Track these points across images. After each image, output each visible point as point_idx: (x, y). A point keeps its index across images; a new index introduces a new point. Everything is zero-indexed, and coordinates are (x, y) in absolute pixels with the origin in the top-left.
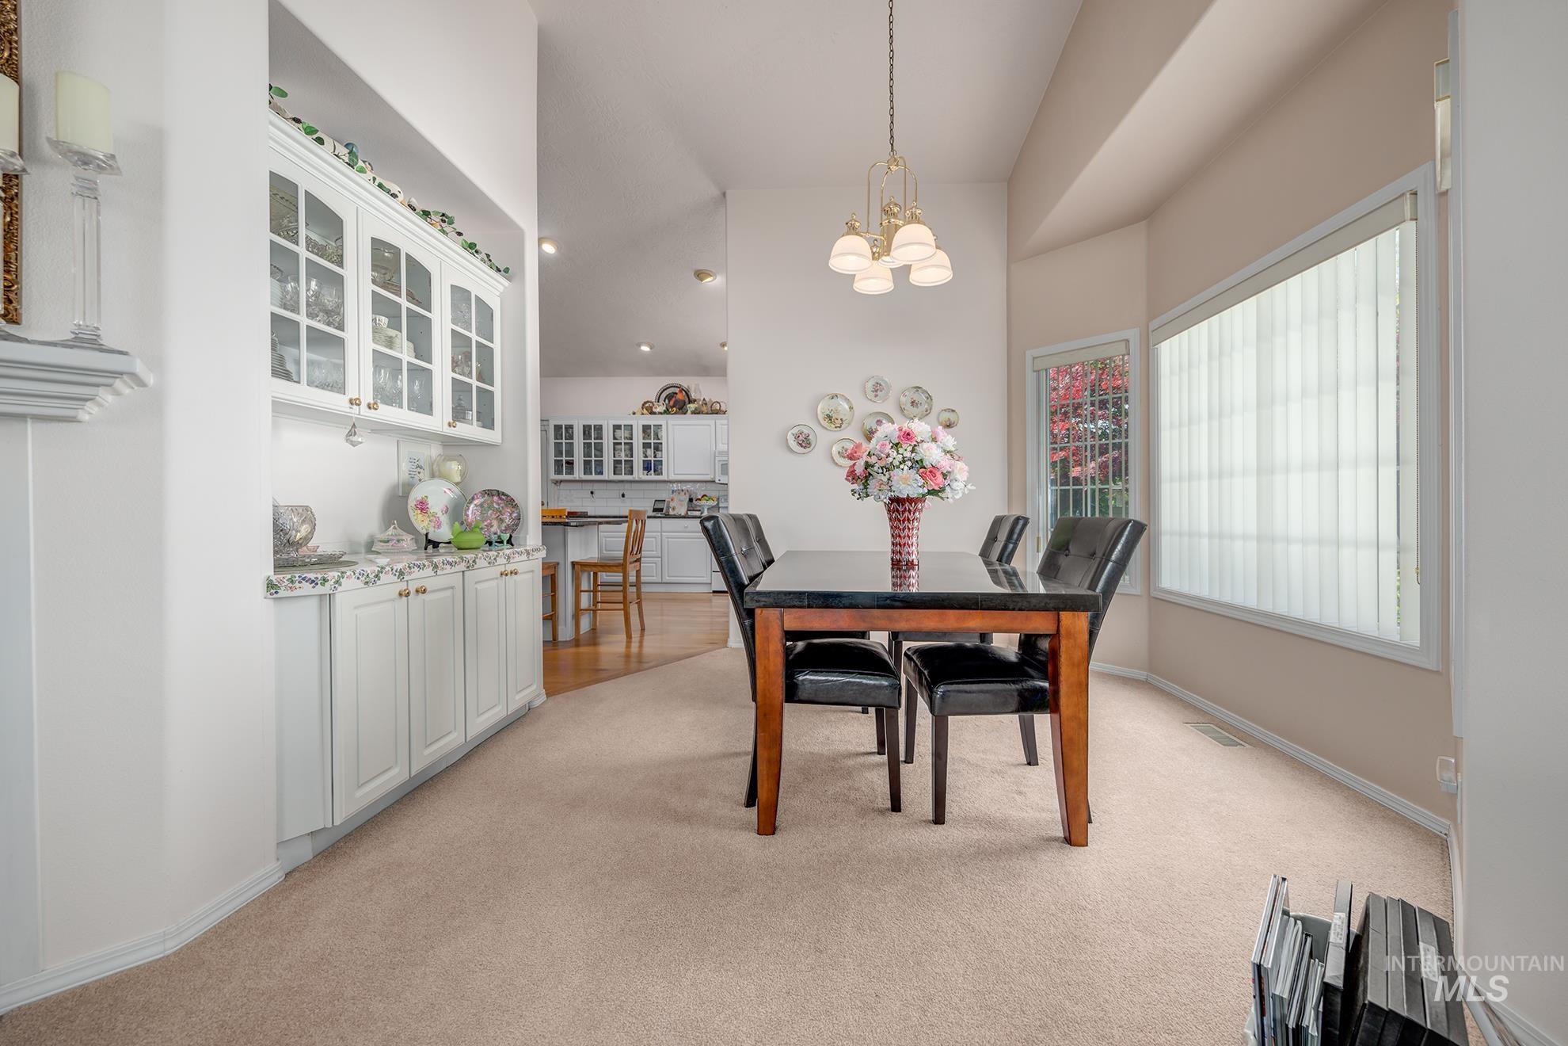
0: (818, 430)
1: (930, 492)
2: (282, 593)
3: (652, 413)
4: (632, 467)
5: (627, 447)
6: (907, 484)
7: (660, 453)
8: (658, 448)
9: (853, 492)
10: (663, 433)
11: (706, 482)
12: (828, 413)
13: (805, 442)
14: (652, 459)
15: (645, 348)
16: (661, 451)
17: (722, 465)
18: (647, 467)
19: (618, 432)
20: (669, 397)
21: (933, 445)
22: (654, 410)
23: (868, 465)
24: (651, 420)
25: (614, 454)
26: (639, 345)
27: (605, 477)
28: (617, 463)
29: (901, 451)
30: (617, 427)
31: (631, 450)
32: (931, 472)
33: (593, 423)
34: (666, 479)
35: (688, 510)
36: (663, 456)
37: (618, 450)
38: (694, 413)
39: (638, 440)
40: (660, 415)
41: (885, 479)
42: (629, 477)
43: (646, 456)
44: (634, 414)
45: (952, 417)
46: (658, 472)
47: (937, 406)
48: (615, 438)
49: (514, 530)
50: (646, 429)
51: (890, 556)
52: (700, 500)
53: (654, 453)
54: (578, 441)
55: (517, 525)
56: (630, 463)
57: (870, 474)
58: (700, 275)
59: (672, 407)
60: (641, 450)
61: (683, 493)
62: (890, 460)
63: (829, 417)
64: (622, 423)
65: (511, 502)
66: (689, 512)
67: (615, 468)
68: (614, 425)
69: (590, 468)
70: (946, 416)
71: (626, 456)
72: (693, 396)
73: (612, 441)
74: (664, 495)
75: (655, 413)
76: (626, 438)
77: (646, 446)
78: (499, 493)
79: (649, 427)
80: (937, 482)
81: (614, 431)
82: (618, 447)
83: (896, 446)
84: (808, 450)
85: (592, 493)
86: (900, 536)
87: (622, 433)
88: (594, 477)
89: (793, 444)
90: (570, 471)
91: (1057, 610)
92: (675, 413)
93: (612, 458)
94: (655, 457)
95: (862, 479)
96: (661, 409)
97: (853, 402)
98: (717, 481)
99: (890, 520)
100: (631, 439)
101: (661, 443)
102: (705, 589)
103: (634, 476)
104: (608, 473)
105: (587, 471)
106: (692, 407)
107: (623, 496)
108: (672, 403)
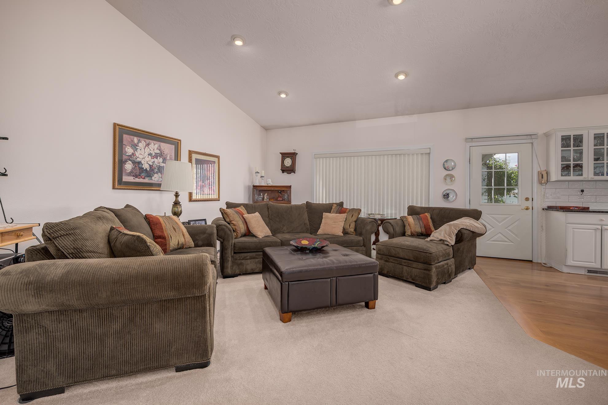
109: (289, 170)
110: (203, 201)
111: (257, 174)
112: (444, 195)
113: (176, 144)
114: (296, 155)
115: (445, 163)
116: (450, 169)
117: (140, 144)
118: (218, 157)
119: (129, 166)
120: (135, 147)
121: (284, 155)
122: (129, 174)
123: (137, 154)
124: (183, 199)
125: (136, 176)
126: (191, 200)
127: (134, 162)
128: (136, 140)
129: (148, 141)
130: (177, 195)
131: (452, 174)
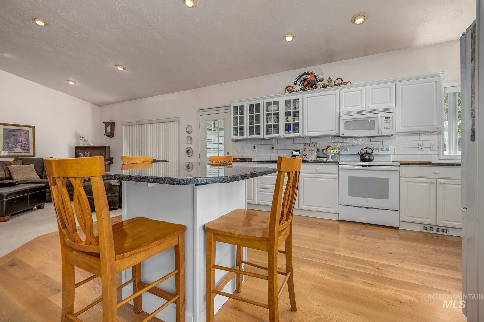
4: (278, 129)
5: (275, 116)
7: (297, 118)
8: (296, 114)
10: (300, 104)
11: (329, 137)
14: (292, 122)
15: (289, 39)
16: (298, 116)
17: (345, 123)
18: (288, 128)
19: (270, 107)
20: (304, 80)
22: (293, 89)
24: (292, 97)
25: (267, 121)
26: (284, 37)
27: (261, 136)
28: (269, 127)
30: (269, 104)
31: (278, 118)
33: (254, 102)
34: (301, 135)
35: (318, 157)
36: (299, 120)
37: (270, 118)
38: (322, 87)
39: (282, 110)
40: (298, 93)
42: (277, 136)
43: (287, 121)
44: (280, 94)
46: (296, 130)
48: (268, 111)
50: (288, 102)
52: (326, 149)
53: (293, 118)
54: (246, 115)
56: (277, 126)
59: (306, 87)
60: (285, 117)
61: (313, 145)
64: (272, 100)
66: (318, 159)
67: (268, 130)
68: (267, 103)
69: (253, 131)
71: (275, 122)
72: (321, 77)
73: (266, 113)
74: (299, 147)
75: (293, 91)
76: (275, 110)
77: (288, 114)
79: (290, 101)
81: (267, 107)
82: (270, 116)
85: (254, 147)
87: (273, 107)
88: (255, 136)
90: (242, 133)
92: (308, 90)
93: (266, 124)
94: (294, 121)
96: (298, 88)
98: (340, 135)
100: (278, 110)
101: (298, 111)
103: (280, 134)
104: (263, 134)
105: (251, 133)
106: (321, 83)
107: (273, 148)
108: (305, 84)
109: (110, 135)
111: (81, 138)
112: (187, 152)
114: (114, 124)
115: (187, 128)
116: (190, 132)
118: (33, 127)
121: (107, 124)
131: (190, 136)
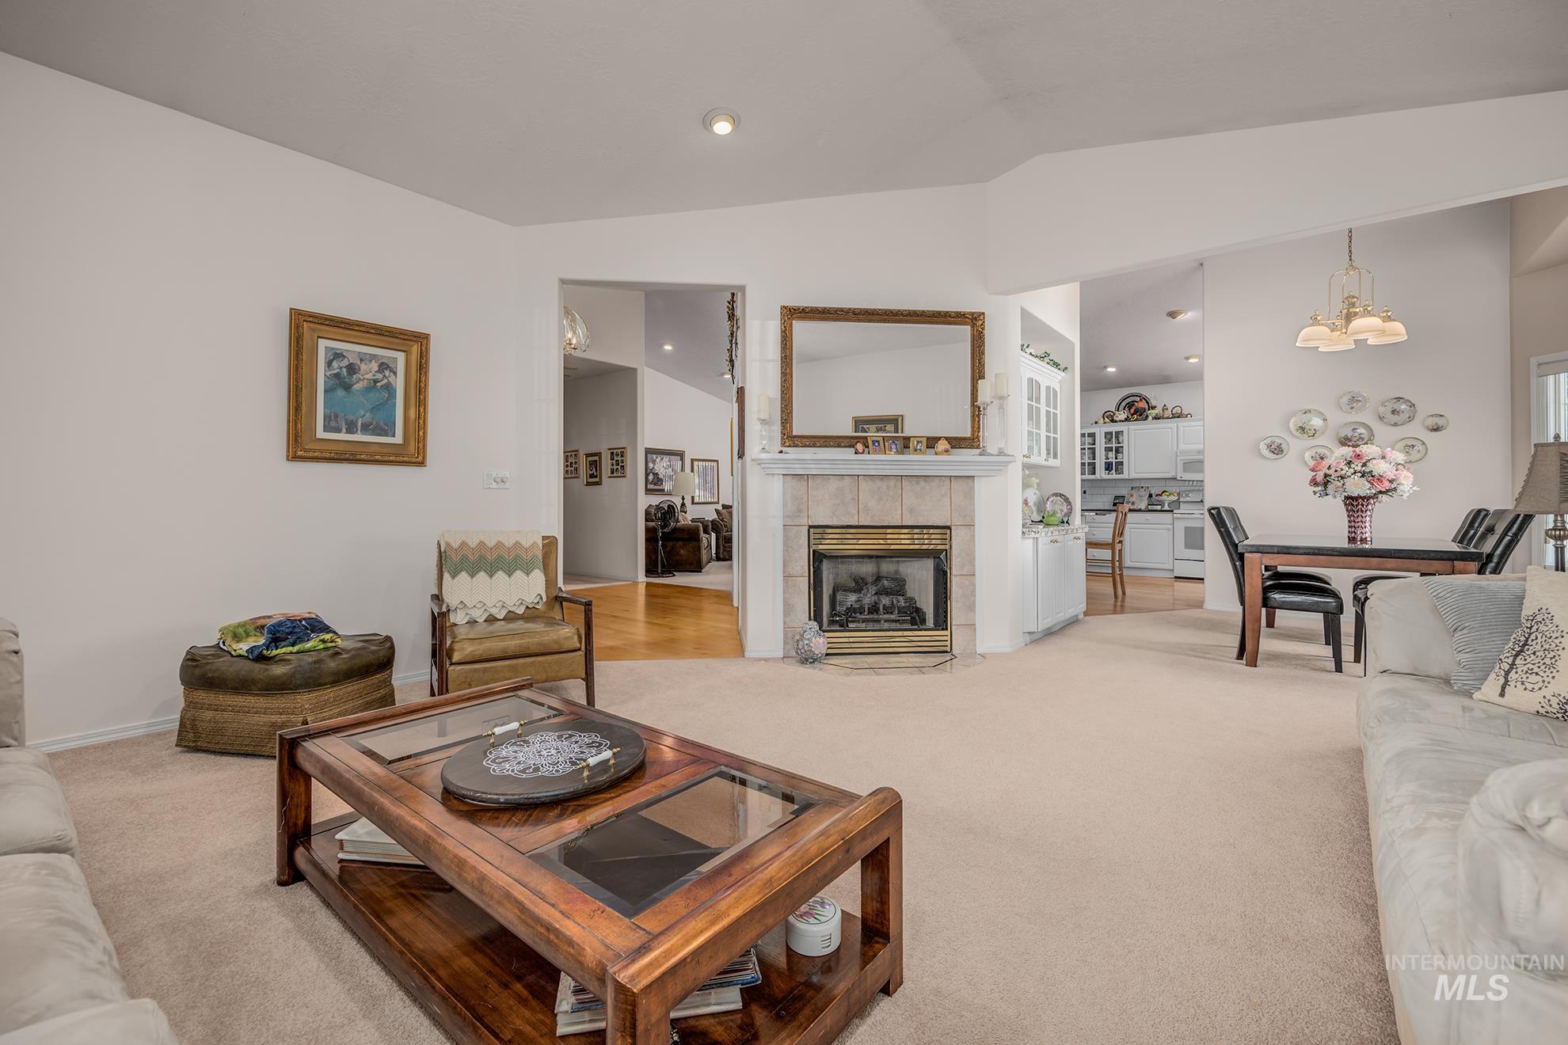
0: (1289, 439)
1: (1381, 492)
2: (1026, 536)
3: (1113, 421)
4: (1094, 468)
5: (1090, 451)
6: (1358, 486)
7: (1120, 455)
8: (1118, 450)
9: (1315, 493)
10: (1125, 438)
11: (1167, 479)
12: (1301, 425)
13: (1277, 450)
14: (1114, 460)
15: (1111, 369)
16: (1122, 453)
17: (1184, 463)
18: (1108, 467)
20: (1130, 405)
21: (1383, 461)
22: (1115, 418)
23: (1326, 475)
24: (1113, 428)
26: (1104, 367)
29: (1353, 466)
30: (1081, 435)
31: (1094, 453)
32: (1378, 479)
34: (1127, 477)
35: (1149, 505)
36: (1124, 457)
38: (1156, 418)
39: (1100, 444)
40: (1121, 423)
41: (1340, 484)
42: (1092, 477)
43: (1108, 459)
44: (1096, 423)
45: (1440, 422)
46: (1119, 471)
47: (1422, 413)
49: (1069, 516)
50: (1108, 435)
51: (1347, 534)
52: (1161, 495)
53: (1115, 455)
55: (1071, 513)
56: (1093, 465)
57: (1328, 481)
58: (1172, 315)
59: (1132, 415)
60: (1104, 453)
61: (1143, 490)
62: (1344, 472)
63: (1302, 429)
64: (1085, 431)
65: (1067, 500)
66: (1149, 507)
70: (1431, 422)
71: (1089, 458)
72: (1153, 403)
74: (1123, 492)
75: (1116, 422)
76: (1089, 444)
77: (1108, 450)
78: (1061, 495)
79: (1111, 433)
80: (1384, 486)
82: (1082, 452)
83: (1349, 463)
84: (1280, 456)
86: (1354, 521)
87: (1085, 440)
89: (1266, 452)
91: (1453, 560)
92: (1136, 420)
94: (1116, 458)
95: (1323, 484)
96: (1122, 416)
97: (1326, 414)
98: (1179, 478)
99: (1347, 511)
100: (1094, 444)
101: (1122, 447)
102: (1169, 574)
103: (1096, 475)
106: (1153, 412)
107: (1085, 492)
108: (1132, 411)
110: (700, 503)
113: (681, 455)
117: (657, 460)
118: (717, 461)
119: (651, 477)
120: (654, 462)
122: (651, 483)
123: (655, 467)
124: (688, 501)
125: (655, 484)
126: (693, 503)
127: (654, 474)
128: (654, 456)
129: (662, 456)
130: (683, 499)
